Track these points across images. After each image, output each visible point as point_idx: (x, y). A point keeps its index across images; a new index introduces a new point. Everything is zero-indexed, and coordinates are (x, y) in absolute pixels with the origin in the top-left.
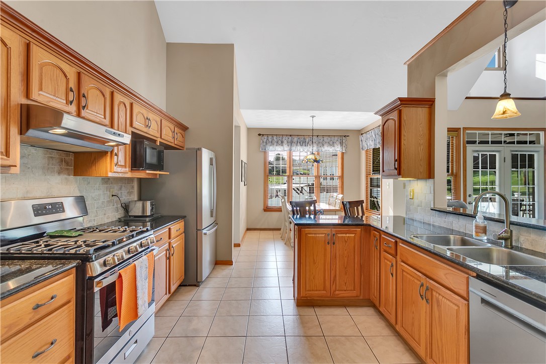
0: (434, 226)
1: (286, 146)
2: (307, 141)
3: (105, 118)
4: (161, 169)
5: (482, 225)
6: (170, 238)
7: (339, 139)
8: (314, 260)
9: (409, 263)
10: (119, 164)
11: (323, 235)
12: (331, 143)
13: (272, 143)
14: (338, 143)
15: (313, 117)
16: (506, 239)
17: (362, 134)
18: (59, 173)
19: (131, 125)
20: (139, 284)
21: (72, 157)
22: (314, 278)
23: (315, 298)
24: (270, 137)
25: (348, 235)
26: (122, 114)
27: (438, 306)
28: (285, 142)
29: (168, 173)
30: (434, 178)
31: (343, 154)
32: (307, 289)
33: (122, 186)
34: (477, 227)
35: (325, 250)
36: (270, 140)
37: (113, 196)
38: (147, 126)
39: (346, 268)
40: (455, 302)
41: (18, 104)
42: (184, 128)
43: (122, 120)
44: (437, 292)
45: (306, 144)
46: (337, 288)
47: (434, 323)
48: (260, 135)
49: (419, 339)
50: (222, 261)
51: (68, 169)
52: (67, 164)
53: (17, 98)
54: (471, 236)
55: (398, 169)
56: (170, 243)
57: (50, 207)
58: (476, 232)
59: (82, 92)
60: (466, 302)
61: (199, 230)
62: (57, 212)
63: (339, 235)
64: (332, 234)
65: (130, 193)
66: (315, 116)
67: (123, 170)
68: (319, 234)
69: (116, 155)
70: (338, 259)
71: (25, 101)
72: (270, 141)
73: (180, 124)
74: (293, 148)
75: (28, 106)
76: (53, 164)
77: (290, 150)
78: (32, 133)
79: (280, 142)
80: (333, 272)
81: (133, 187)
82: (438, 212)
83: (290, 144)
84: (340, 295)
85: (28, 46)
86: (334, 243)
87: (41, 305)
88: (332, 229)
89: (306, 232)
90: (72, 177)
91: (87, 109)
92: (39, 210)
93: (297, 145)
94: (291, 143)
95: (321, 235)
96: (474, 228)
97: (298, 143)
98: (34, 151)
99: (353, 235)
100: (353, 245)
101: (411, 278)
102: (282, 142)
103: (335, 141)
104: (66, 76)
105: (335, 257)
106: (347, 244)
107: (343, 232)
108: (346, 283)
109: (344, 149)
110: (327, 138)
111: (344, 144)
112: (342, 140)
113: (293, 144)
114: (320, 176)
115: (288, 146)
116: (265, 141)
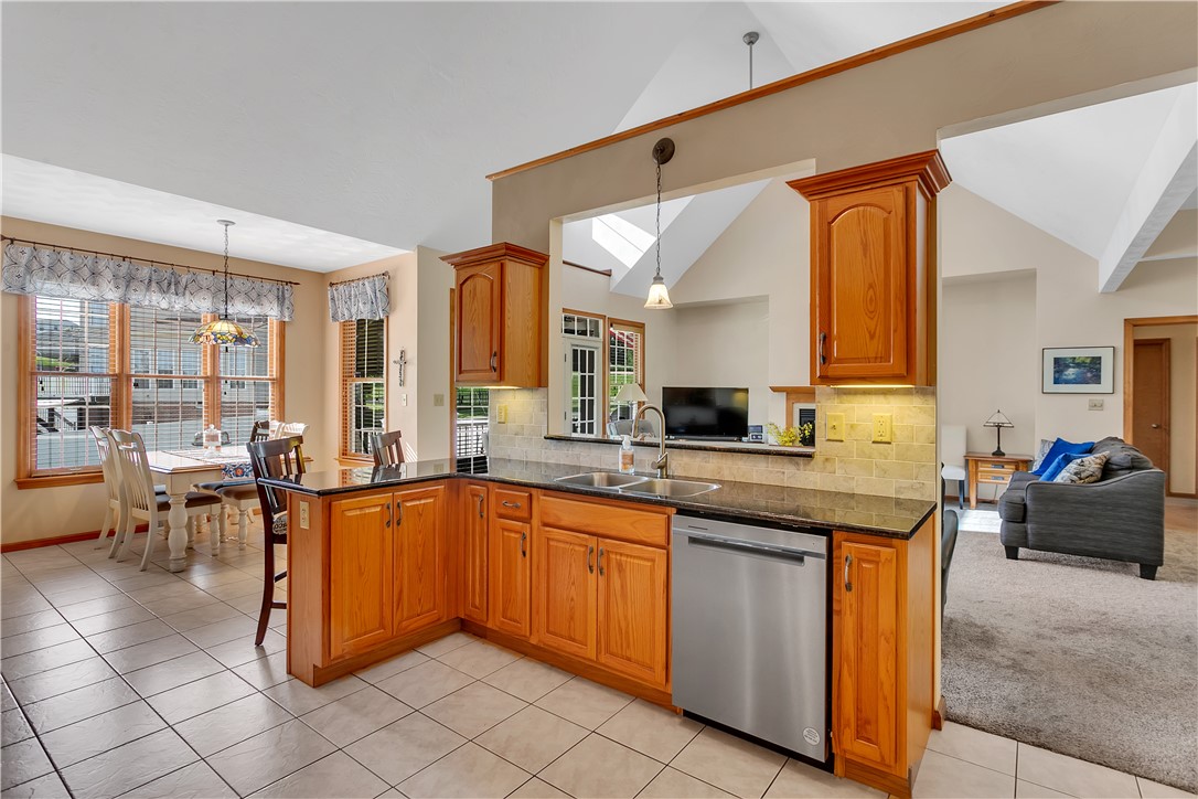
0: (547, 465)
1: (110, 285)
2: (184, 280)
5: (630, 453)
7: (275, 289)
8: (360, 567)
9: (563, 523)
11: (378, 509)
12: (254, 295)
13: (53, 272)
14: (271, 296)
15: (227, 223)
16: (661, 467)
17: (332, 284)
22: (360, 609)
24: (45, 251)
25: (423, 502)
27: (620, 572)
28: (108, 274)
30: (547, 386)
31: (283, 324)
34: (624, 456)
35: (382, 539)
36: (46, 261)
39: (420, 569)
40: (646, 555)
44: (616, 553)
45: (181, 290)
46: (405, 614)
47: (612, 599)
49: (586, 635)
54: (617, 472)
55: (498, 370)
58: (624, 464)
60: (665, 551)
63: (408, 504)
64: (395, 505)
66: (233, 223)
68: (369, 507)
70: (406, 555)
72: (46, 264)
79: (86, 272)
80: (396, 583)
82: (555, 441)
83: (122, 283)
84: (409, 628)
86: (399, 523)
88: (395, 495)
89: (344, 508)
93: (148, 288)
94: (128, 281)
95: (373, 510)
96: (620, 458)
97: (154, 284)
99: (432, 500)
100: (432, 519)
101: (567, 546)
102: (94, 274)
103: (265, 291)
105: (401, 551)
106: (422, 521)
107: (415, 496)
108: (420, 600)
109: (287, 314)
110: (242, 280)
111: (287, 302)
112: (283, 293)
113: (136, 283)
114: (219, 378)
115: (117, 287)
116: (23, 262)
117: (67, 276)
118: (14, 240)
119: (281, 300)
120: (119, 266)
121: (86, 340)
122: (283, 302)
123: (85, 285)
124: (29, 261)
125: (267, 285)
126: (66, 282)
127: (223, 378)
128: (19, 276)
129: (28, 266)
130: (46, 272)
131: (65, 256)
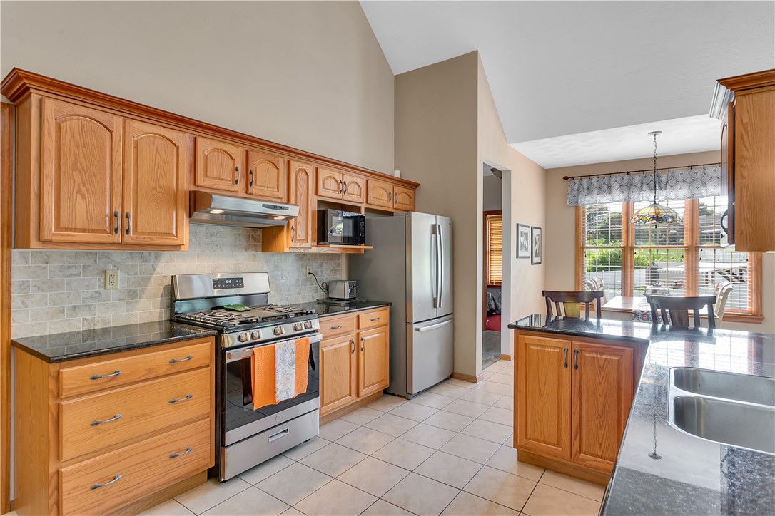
1: (618, 192)
2: (665, 179)
3: (278, 191)
4: (362, 241)
6: (358, 328)
8: (540, 390)
10: (298, 238)
11: (557, 350)
13: (589, 190)
15: (655, 133)
18: (247, 249)
19: (317, 193)
20: (279, 368)
21: (260, 233)
22: (540, 421)
23: (543, 455)
24: (585, 180)
25: (604, 356)
26: (302, 182)
28: (616, 186)
29: (372, 247)
32: (529, 436)
33: (323, 263)
35: (560, 377)
36: (585, 185)
37: (310, 273)
38: (341, 191)
39: (600, 416)
41: (185, 192)
42: (414, 186)
43: (302, 189)
45: (663, 186)
46: (584, 448)
48: (566, 178)
50: (462, 375)
51: (255, 245)
52: (255, 240)
53: (186, 186)
56: (358, 335)
57: (230, 282)
59: (250, 169)
61: (409, 323)
62: (236, 287)
63: (588, 354)
64: (573, 351)
65: (334, 271)
66: (659, 132)
67: (305, 245)
68: (549, 347)
69: (292, 229)
70: (585, 396)
71: (193, 188)
72: (586, 187)
73: (401, 182)
74: (634, 196)
75: (195, 192)
76: (240, 241)
77: (628, 201)
78: (196, 215)
79: (605, 187)
80: (575, 418)
81: (339, 265)
83: (626, 189)
84: (587, 462)
85: (195, 139)
86: (576, 367)
87: (176, 361)
88: (574, 342)
89: (526, 341)
90: (260, 253)
91: (256, 185)
92: (219, 283)
93: (641, 189)
94: (629, 187)
95: (552, 350)
97: (644, 186)
98: (222, 230)
99: (616, 358)
100: (616, 376)
102: (610, 187)
104: (232, 158)
105: (580, 393)
106: (602, 373)
108: (600, 444)
113: (633, 187)
115: (623, 192)
116: (576, 188)
117: (596, 191)
118: (573, 178)
120: (623, 179)
121: (609, 226)
123: (605, 194)
124: (579, 187)
126: (595, 195)
127: (700, 247)
128: (575, 196)
129: (578, 190)
130: (586, 191)
131: (594, 180)
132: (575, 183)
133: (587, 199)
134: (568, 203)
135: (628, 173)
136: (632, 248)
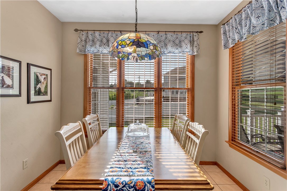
12: (177, 42)
14: (186, 41)
24: (90, 34)
31: (193, 57)
36: (91, 37)
72: (91, 39)
79: (105, 41)
102: (108, 41)
103: (183, 39)
109: (195, 50)
110: (170, 34)
111: (195, 43)
112: (193, 38)
114: (161, 89)
116: (83, 39)
117: (98, 43)
118: (82, 31)
119: (192, 42)
122: (193, 44)
123: (105, 46)
124: (86, 39)
125: (184, 35)
126: (97, 46)
127: (163, 89)
128: (83, 46)
129: (86, 41)
130: (91, 42)
131: (97, 34)
132: (83, 35)
133: (92, 49)
134: (78, 51)
135: (120, 31)
136: (123, 88)
